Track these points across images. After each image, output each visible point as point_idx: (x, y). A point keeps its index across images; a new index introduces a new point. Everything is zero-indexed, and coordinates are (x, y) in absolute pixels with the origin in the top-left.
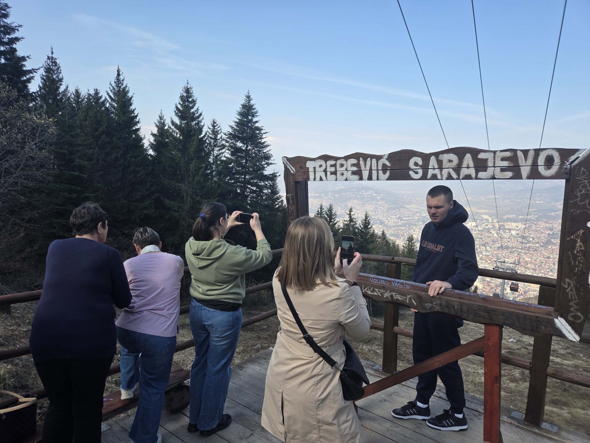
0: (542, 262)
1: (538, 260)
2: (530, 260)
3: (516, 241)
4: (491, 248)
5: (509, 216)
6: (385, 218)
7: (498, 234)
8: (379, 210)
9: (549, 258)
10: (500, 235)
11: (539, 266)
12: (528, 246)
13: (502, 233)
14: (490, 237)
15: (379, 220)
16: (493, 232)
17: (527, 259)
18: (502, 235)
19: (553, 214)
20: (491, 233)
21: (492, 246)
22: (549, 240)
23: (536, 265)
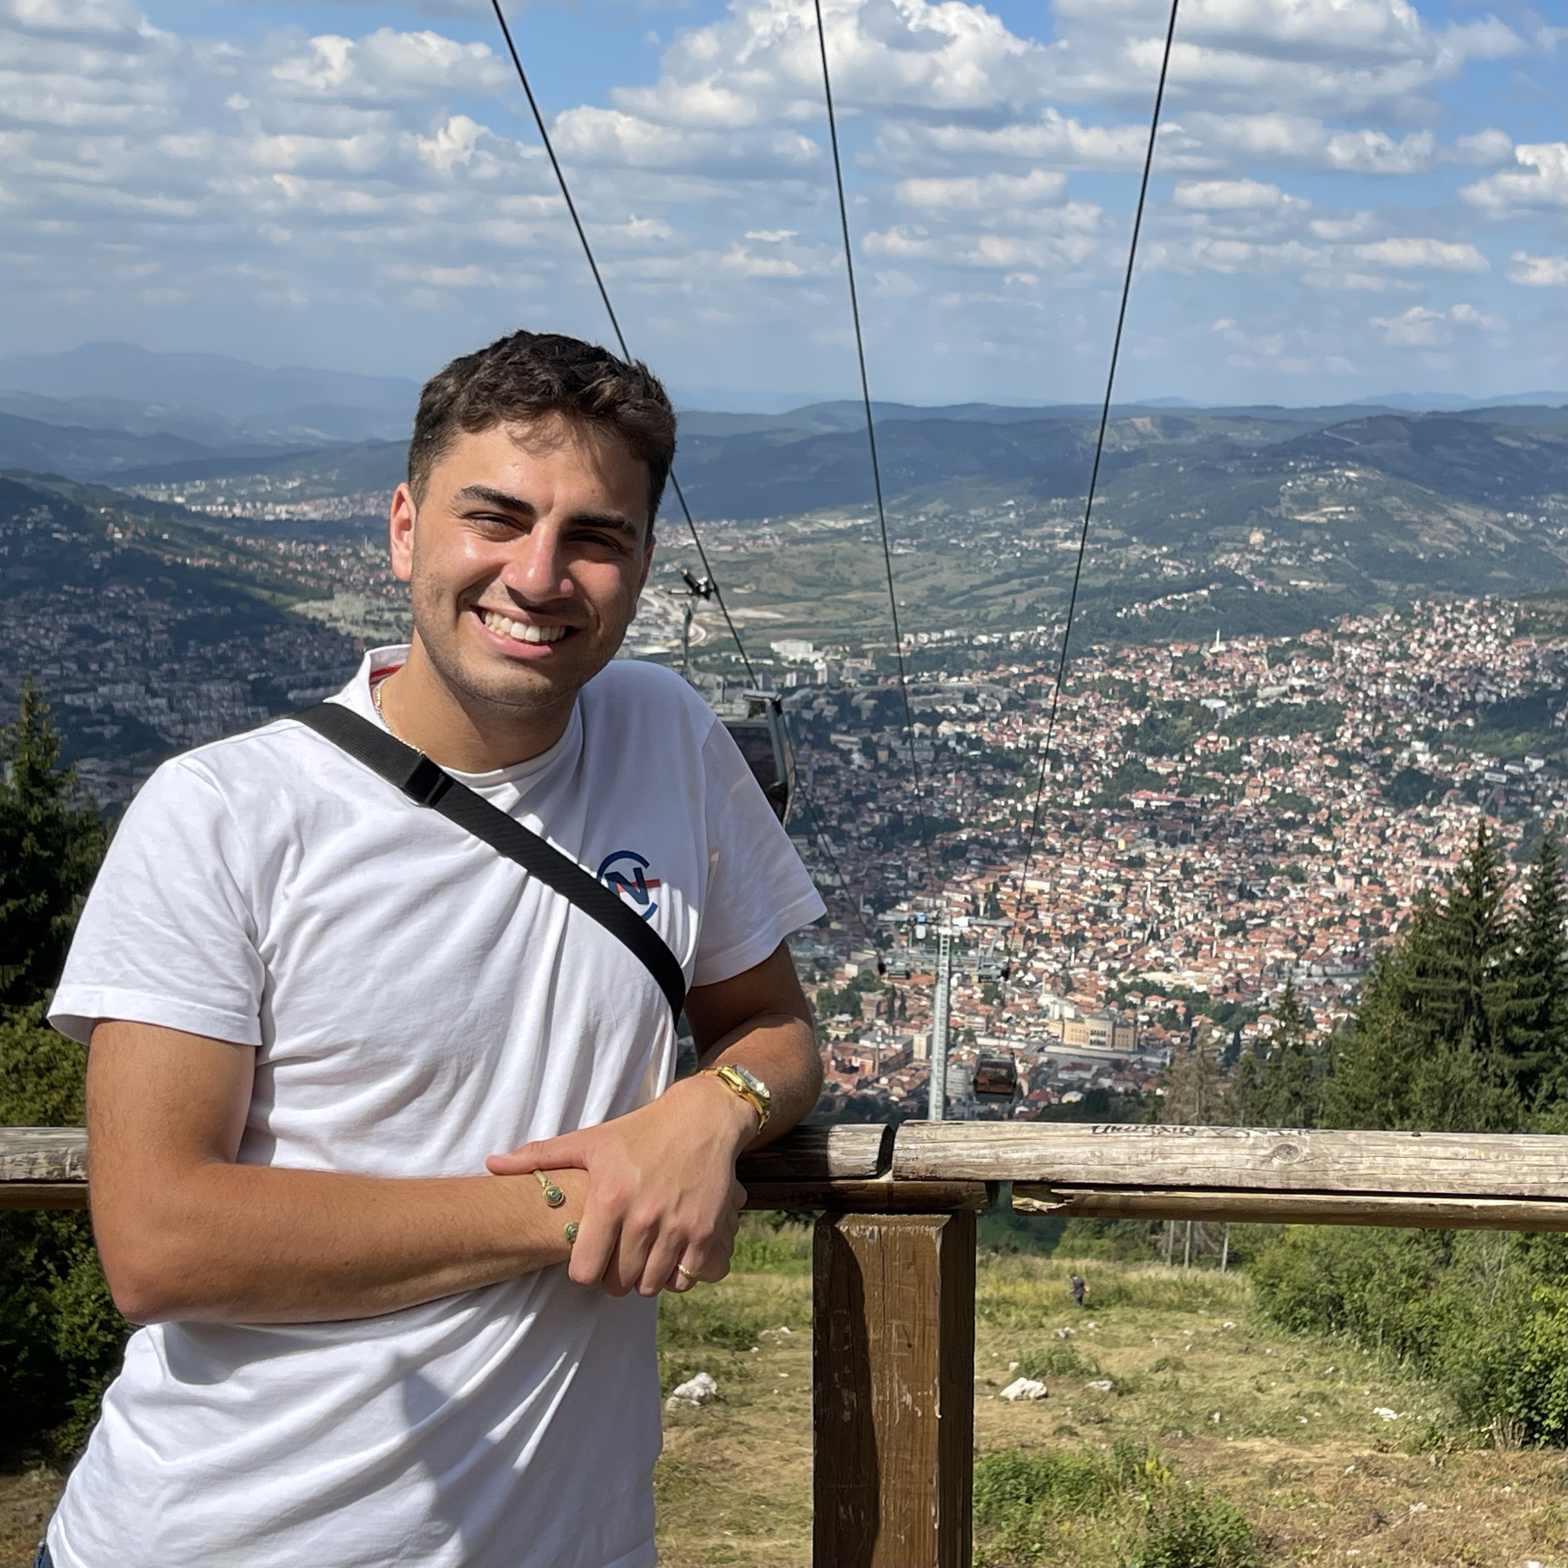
0: (1109, 895)
1: (1088, 883)
2: (1046, 886)
3: (970, 781)
4: (839, 837)
5: (924, 638)
6: (162, 702)
7: (869, 749)
8: (110, 644)
9: (1138, 863)
10: (883, 756)
11: (1093, 922)
12: (1031, 808)
13: (896, 744)
14: (831, 771)
15: (115, 721)
16: (847, 741)
17: (1032, 886)
18: (892, 753)
19: (1139, 609)
20: (834, 748)
21: (847, 826)
22: (1133, 761)
23: (1082, 911)
